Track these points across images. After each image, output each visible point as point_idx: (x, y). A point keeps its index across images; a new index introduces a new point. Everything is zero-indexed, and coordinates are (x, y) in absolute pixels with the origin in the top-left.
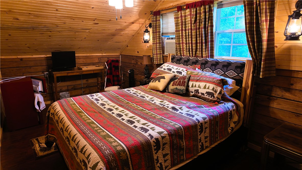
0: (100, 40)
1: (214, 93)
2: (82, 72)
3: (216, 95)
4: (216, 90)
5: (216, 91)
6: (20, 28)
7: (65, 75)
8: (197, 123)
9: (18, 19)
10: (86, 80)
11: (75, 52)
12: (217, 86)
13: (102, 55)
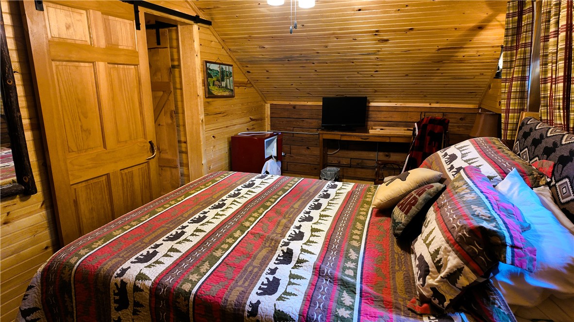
0: (410, 73)
1: (432, 269)
2: (368, 137)
3: (434, 278)
4: (441, 259)
5: (442, 265)
6: (273, 61)
7: (337, 137)
8: (246, 314)
9: (264, 47)
10: (387, 154)
11: (366, 97)
12: (450, 248)
13: (429, 106)
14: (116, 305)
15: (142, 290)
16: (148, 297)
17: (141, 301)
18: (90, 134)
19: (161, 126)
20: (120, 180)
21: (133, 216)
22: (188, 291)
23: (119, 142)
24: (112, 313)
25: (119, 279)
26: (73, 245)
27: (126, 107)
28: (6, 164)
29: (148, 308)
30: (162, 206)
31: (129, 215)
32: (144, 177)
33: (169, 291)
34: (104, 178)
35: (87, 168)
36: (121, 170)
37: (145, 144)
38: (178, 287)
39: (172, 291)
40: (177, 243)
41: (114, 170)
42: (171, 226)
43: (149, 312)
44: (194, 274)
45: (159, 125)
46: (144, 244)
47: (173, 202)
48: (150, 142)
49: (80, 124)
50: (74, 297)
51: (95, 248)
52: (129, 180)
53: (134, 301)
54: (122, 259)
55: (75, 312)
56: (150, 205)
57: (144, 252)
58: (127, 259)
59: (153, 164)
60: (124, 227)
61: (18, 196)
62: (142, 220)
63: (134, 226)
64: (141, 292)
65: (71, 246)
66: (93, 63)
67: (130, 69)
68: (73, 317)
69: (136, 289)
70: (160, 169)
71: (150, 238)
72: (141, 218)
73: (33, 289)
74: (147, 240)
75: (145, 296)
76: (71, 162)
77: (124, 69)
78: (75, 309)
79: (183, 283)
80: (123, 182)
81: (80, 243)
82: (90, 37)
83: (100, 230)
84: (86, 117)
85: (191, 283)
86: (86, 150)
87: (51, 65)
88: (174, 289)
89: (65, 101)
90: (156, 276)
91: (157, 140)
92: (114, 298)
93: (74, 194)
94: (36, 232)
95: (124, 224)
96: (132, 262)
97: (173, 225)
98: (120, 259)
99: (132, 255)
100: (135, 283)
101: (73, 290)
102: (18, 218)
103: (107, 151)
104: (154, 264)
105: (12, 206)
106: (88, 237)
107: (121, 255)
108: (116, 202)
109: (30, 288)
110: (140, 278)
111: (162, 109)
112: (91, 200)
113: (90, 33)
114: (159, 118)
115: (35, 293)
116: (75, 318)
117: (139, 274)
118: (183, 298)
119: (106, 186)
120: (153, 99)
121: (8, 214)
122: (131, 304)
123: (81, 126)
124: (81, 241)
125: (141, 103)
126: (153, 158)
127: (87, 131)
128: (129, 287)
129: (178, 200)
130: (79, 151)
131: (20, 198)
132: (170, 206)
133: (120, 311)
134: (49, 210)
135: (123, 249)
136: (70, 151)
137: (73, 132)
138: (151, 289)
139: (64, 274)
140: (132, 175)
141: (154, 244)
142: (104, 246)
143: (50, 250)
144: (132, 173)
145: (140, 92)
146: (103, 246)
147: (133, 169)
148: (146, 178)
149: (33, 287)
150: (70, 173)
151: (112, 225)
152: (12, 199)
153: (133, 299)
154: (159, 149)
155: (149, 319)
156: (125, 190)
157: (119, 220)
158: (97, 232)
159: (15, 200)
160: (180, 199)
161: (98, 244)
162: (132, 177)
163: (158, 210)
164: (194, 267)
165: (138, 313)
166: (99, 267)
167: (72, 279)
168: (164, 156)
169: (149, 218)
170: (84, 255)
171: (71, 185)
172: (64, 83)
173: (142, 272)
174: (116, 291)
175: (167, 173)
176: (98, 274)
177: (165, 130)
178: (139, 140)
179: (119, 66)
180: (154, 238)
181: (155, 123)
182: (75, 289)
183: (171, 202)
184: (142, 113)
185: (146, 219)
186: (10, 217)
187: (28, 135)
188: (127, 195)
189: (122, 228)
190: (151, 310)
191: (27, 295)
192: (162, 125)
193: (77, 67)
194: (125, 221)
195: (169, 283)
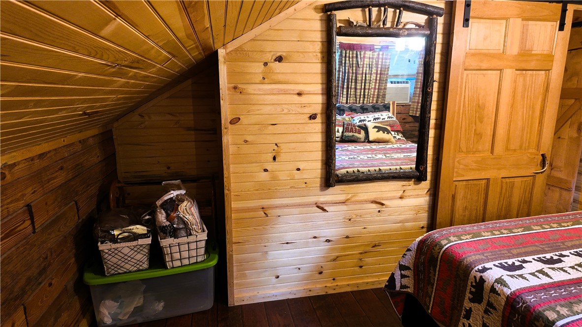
14: (471, 296)
15: (499, 295)
16: (503, 304)
17: (495, 304)
18: (481, 138)
19: (560, 140)
20: (498, 188)
21: (505, 224)
22: (551, 320)
23: (507, 149)
24: (465, 301)
25: (479, 275)
26: (447, 230)
27: (525, 115)
28: (409, 154)
29: (500, 313)
30: (541, 225)
31: (501, 222)
32: (526, 192)
33: (528, 308)
34: (484, 182)
35: (470, 169)
36: (502, 178)
37: (537, 157)
38: (540, 309)
39: (532, 310)
40: (549, 268)
41: (495, 177)
42: (546, 249)
43: (501, 319)
44: (563, 307)
45: (559, 138)
46: (511, 255)
47: (555, 225)
48: (543, 155)
49: (474, 128)
50: (437, 273)
51: (463, 240)
52: (508, 190)
53: (489, 301)
54: (485, 258)
55: (435, 285)
56: (527, 220)
57: (510, 262)
58: (490, 260)
59: (540, 180)
60: (494, 232)
61: (413, 180)
62: (514, 231)
63: (505, 234)
64: (497, 296)
65: (444, 230)
66: (501, 70)
67: (538, 75)
68: (433, 288)
69: (493, 290)
70: (547, 187)
71: (519, 250)
72: (513, 229)
73: (410, 252)
74: (515, 252)
75: (500, 301)
76: (458, 161)
77: (532, 75)
78: (436, 282)
79: (547, 310)
80: (501, 190)
81: (452, 231)
82: (504, 45)
83: (470, 226)
84: (481, 122)
85: (558, 315)
86: (474, 153)
87: (462, 74)
88: (534, 310)
89: (467, 106)
90: (517, 288)
91: (551, 154)
92: (471, 289)
93: (454, 190)
94: (419, 212)
95: (494, 229)
96: (494, 265)
97: (550, 249)
98: (484, 257)
99: (496, 259)
100: (493, 284)
101: (438, 267)
102: (409, 196)
103: (494, 157)
104: (517, 277)
105: (408, 187)
106: (459, 229)
107: (485, 255)
108: (490, 207)
109: (409, 250)
110: (500, 283)
111: (569, 119)
112: (467, 199)
113: (504, 41)
114: (562, 129)
115: (411, 256)
116: (434, 290)
117: (499, 278)
118: (543, 324)
119: (484, 190)
120: (559, 107)
121: (404, 191)
122: (485, 302)
123: (475, 130)
124: (452, 229)
125: (542, 112)
126: (542, 173)
127: (479, 135)
128: (487, 286)
129: (563, 224)
130: (468, 152)
131: (414, 181)
132: (550, 228)
133: (473, 303)
134: (432, 198)
135: (489, 250)
136: (460, 151)
137: (467, 134)
138: (508, 297)
139: (435, 250)
140: (512, 185)
141: (522, 258)
142: (472, 241)
143: (425, 230)
144: (514, 184)
145: (544, 100)
146: (470, 240)
147: (516, 180)
148: (527, 192)
149: (411, 250)
150: (455, 170)
151: (483, 225)
152: (409, 181)
153: (488, 298)
154: (551, 165)
155: (499, 324)
156: (502, 198)
157: (490, 224)
158: (468, 227)
159: (410, 182)
160: (565, 224)
161: (466, 237)
162: (512, 188)
163: (534, 228)
164: (566, 301)
165: (490, 314)
166: (464, 256)
167: (440, 257)
168: (556, 174)
169: (522, 232)
170: (453, 242)
171: (454, 181)
172: (470, 89)
173: (502, 278)
174: (474, 284)
175: (556, 194)
176: (461, 262)
177: (565, 144)
178: (530, 151)
179: (527, 72)
180: (524, 252)
181: (555, 134)
182: (440, 266)
183: (552, 224)
184: (541, 123)
185: (519, 232)
186: (405, 194)
187: (432, 133)
188: (502, 205)
189: (492, 232)
190: (503, 317)
191: (406, 255)
192: (562, 139)
193: (484, 75)
194: (496, 226)
195: (530, 302)
